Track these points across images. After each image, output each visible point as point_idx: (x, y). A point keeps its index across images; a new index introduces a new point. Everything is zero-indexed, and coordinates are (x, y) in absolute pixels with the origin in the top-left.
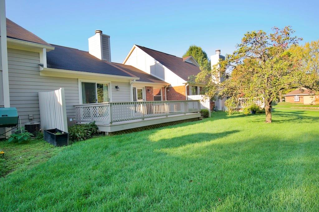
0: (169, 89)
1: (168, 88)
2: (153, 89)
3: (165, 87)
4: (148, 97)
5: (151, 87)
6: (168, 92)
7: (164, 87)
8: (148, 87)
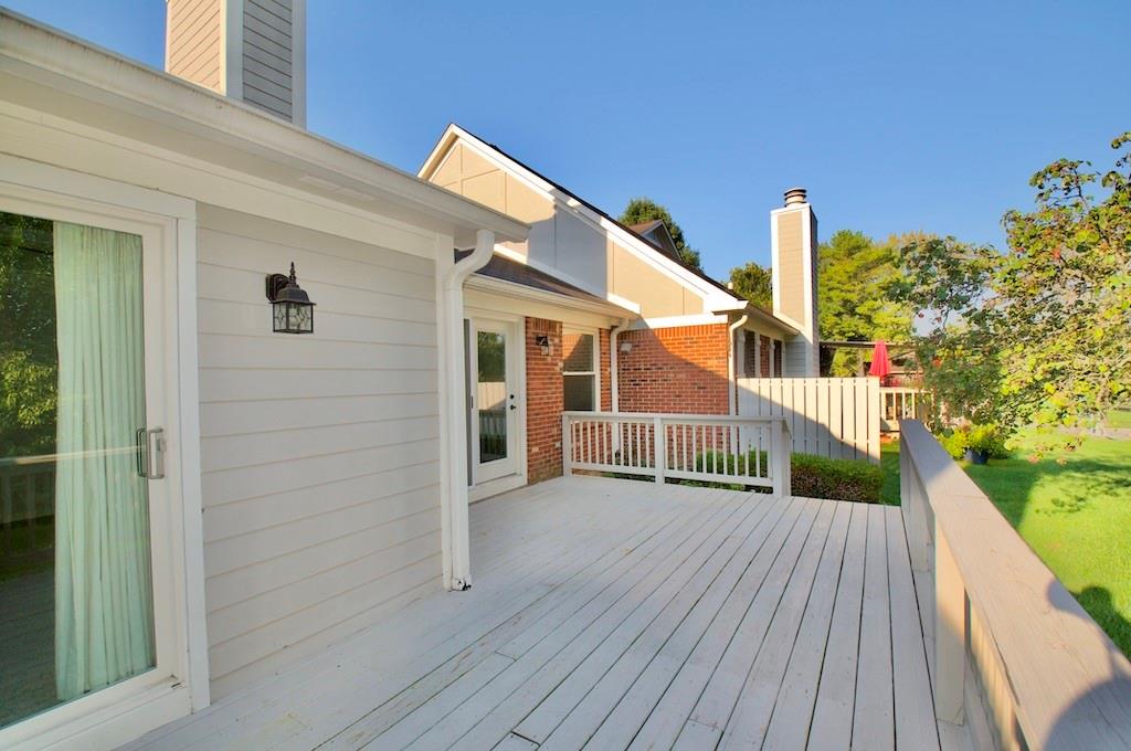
0: (630, 337)
1: (623, 336)
2: (560, 337)
3: (613, 327)
4: (536, 384)
5: (552, 325)
6: (625, 353)
7: (607, 327)
8: (538, 322)
